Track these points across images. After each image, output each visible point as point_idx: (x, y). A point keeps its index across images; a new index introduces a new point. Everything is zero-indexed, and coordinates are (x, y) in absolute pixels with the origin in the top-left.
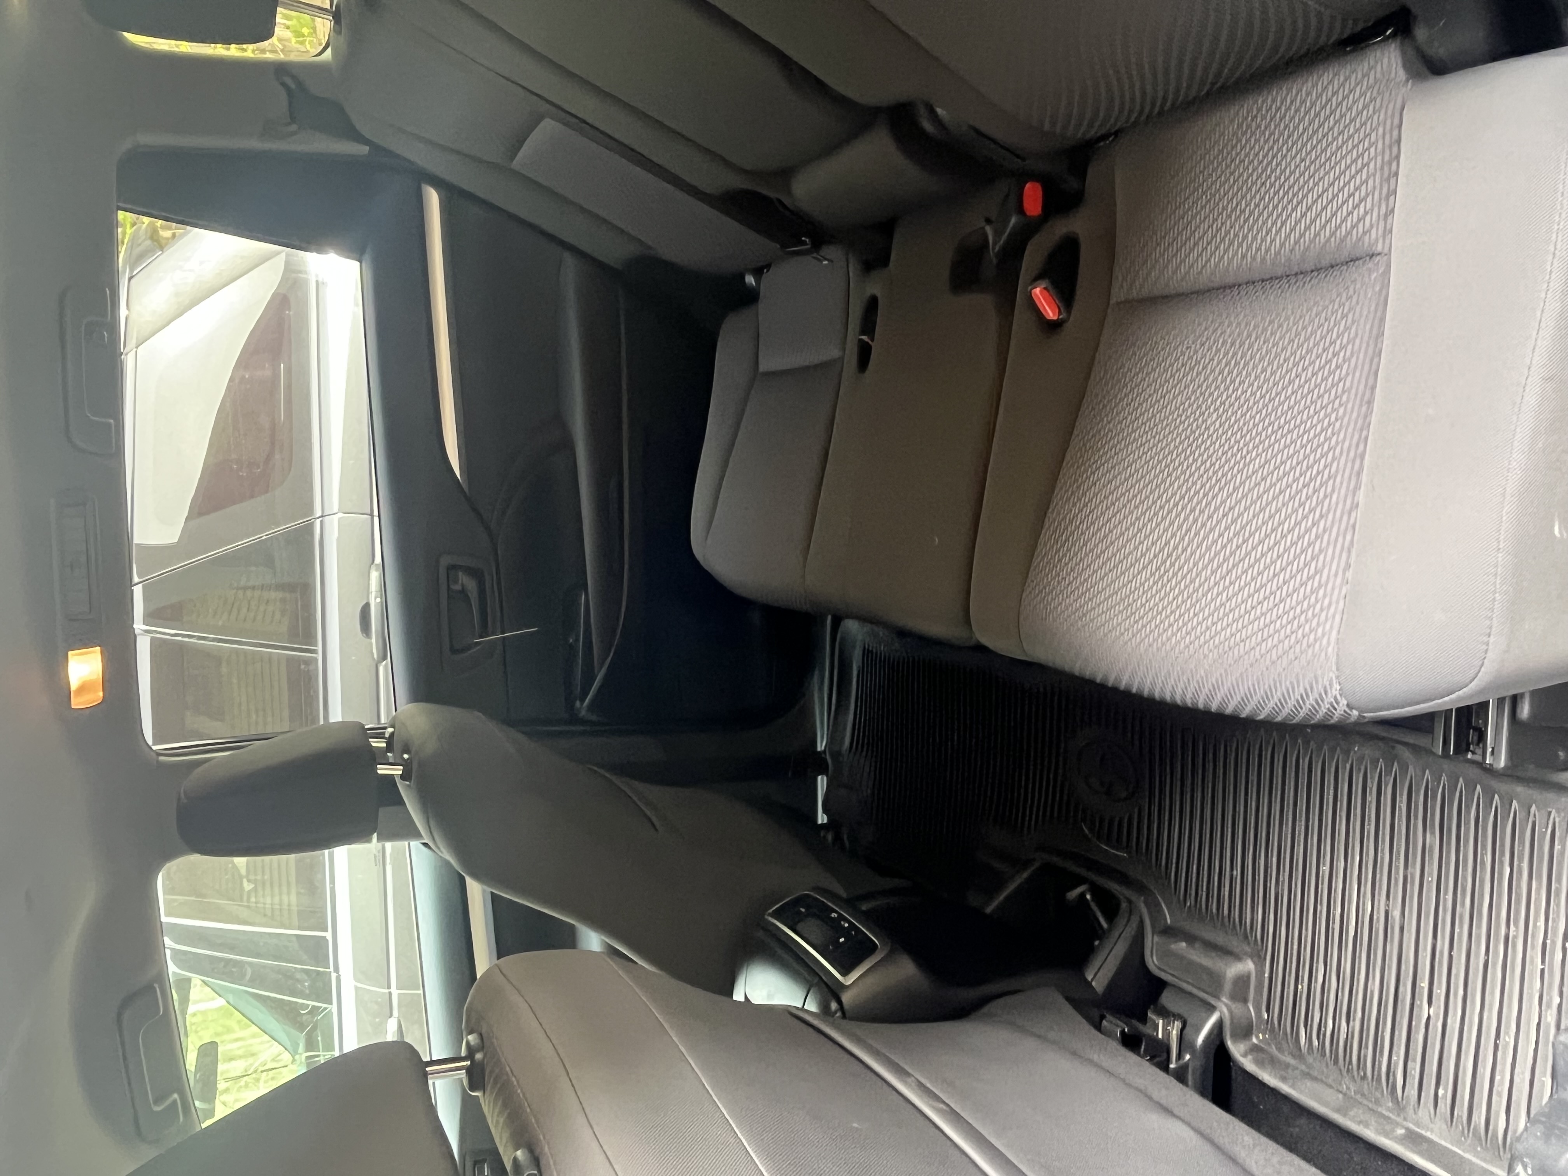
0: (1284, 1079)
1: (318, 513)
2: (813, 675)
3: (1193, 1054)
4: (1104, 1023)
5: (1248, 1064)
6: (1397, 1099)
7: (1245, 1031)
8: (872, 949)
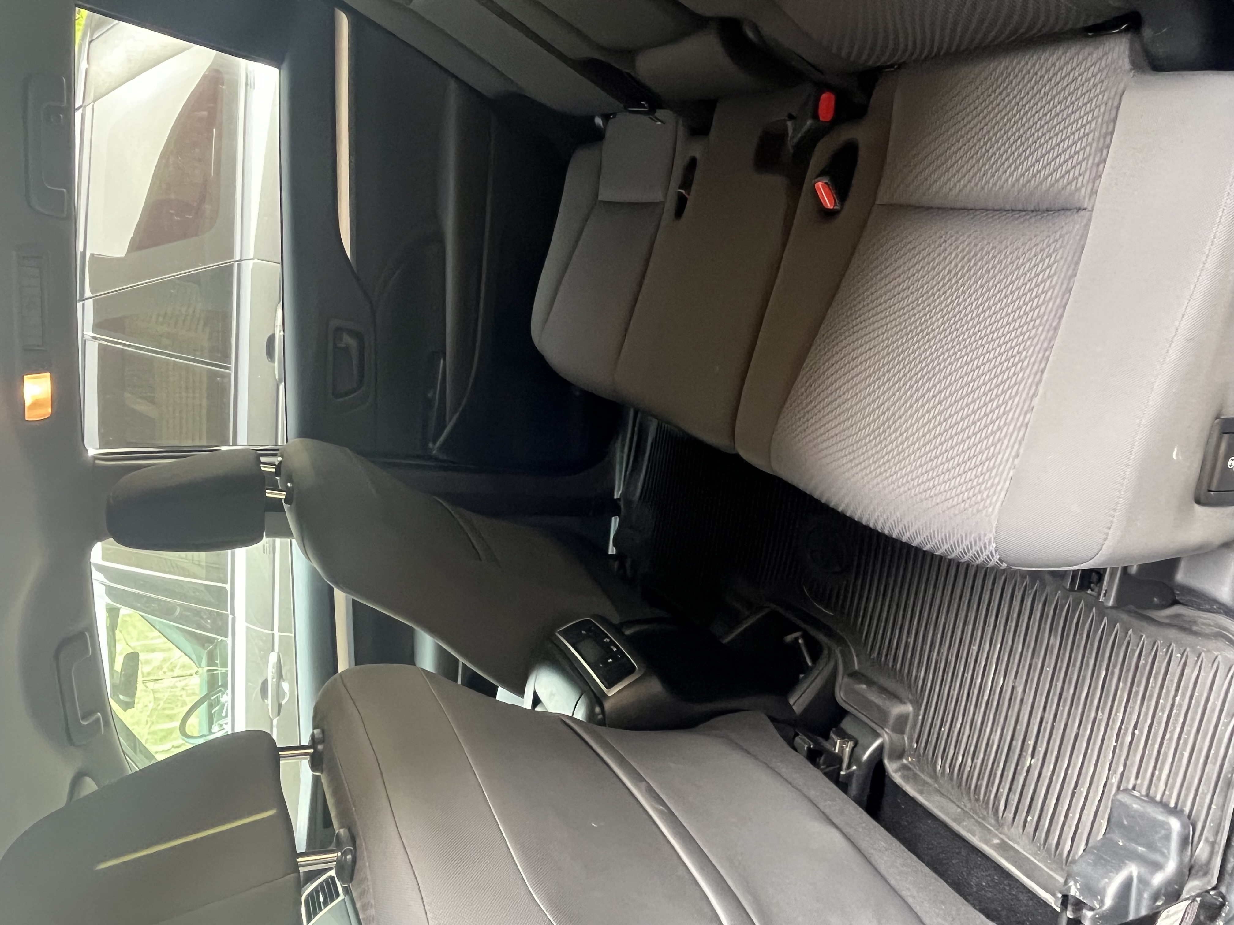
0: (921, 792)
1: (238, 257)
2: (617, 439)
3: (858, 767)
4: (797, 739)
5: (898, 778)
6: (998, 817)
7: (899, 754)
8: (631, 670)
